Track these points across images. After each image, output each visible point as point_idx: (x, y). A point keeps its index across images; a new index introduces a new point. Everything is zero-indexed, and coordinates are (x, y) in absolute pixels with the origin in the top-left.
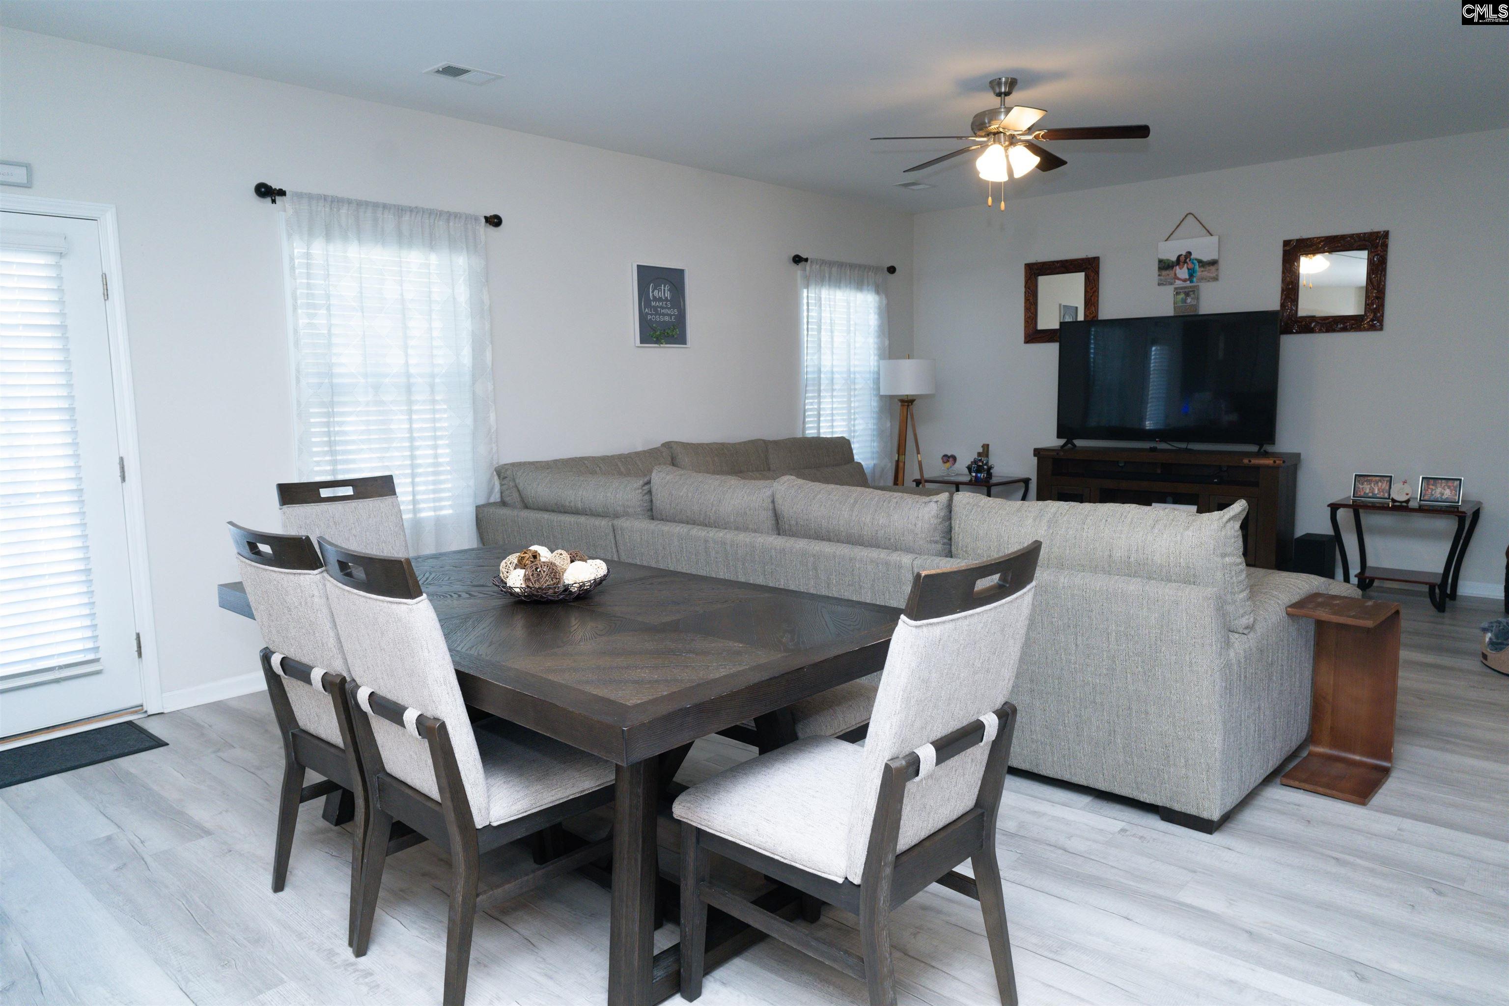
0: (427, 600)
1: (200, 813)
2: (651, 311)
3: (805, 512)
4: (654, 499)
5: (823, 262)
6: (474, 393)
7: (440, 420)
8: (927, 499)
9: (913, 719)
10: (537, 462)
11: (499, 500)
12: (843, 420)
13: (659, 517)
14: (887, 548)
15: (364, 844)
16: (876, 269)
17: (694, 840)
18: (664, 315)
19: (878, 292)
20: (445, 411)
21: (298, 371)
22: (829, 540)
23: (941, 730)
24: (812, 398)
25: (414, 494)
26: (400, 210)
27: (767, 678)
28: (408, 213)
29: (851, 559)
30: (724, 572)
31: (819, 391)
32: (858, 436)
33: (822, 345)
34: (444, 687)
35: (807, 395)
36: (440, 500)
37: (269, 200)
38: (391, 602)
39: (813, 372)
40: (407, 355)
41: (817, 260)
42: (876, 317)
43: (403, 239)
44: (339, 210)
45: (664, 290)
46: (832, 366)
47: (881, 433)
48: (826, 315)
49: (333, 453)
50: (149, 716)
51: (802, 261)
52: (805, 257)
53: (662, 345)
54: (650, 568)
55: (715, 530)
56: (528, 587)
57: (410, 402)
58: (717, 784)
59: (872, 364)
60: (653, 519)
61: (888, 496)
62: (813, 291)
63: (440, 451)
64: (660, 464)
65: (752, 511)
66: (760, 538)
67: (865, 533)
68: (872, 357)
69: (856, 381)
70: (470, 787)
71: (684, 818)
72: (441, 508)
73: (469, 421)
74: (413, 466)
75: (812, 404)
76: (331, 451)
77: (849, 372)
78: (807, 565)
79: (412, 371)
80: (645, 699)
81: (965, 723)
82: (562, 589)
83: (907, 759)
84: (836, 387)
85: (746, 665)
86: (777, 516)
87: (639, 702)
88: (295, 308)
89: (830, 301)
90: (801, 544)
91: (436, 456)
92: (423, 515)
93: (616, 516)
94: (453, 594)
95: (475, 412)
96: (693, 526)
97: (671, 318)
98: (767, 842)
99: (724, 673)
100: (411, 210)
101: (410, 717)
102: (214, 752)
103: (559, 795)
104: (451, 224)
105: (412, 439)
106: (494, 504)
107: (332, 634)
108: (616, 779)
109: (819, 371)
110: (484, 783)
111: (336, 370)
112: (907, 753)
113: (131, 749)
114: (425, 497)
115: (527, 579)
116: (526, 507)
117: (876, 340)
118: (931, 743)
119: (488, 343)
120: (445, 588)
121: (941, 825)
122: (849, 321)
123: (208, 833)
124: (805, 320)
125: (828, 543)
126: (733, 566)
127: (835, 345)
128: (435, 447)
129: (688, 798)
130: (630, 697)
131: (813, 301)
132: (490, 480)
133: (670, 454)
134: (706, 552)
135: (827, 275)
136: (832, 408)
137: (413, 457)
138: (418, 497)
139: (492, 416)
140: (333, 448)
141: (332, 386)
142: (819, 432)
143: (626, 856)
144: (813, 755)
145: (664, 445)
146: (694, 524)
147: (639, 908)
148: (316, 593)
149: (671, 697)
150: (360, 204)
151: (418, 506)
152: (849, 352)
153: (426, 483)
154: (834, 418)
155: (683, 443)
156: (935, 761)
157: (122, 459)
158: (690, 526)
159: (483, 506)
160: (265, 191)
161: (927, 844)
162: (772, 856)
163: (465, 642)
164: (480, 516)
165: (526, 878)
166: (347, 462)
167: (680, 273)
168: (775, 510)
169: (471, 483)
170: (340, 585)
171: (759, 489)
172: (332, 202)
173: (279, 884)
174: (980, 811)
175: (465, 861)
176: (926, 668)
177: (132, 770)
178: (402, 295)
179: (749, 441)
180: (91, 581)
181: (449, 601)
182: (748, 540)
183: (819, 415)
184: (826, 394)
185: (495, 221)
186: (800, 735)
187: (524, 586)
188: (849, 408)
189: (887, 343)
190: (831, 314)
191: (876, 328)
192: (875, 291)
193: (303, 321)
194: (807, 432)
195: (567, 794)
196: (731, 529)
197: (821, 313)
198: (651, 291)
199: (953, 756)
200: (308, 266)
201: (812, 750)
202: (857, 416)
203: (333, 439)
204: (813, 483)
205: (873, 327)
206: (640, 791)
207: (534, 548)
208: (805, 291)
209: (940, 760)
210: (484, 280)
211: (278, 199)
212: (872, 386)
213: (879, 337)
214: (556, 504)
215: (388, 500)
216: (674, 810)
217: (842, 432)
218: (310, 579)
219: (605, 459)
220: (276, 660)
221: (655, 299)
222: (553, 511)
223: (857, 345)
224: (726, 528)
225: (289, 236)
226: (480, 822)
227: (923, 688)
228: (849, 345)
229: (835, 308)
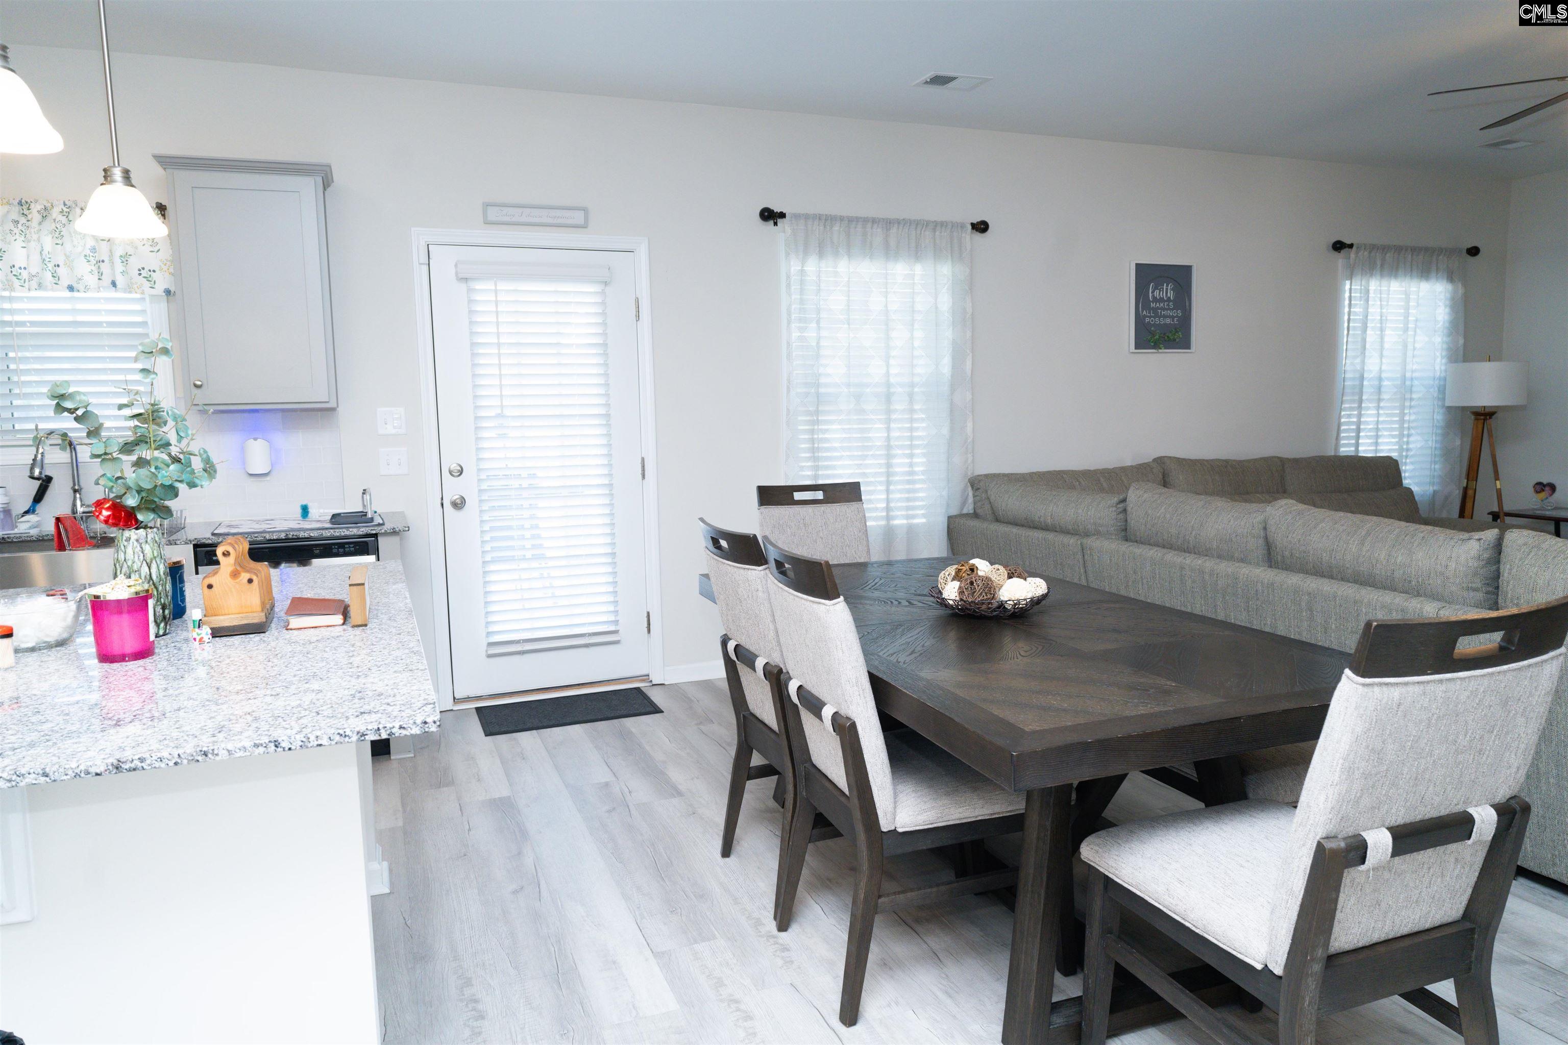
0: (844, 603)
1: (677, 776)
2: (1150, 313)
3: (1302, 542)
4: (1128, 518)
5: (1373, 248)
6: (952, 403)
7: (917, 429)
8: (1466, 535)
9: (1358, 795)
10: (1012, 474)
11: (972, 512)
12: (1393, 436)
13: (1133, 538)
14: (1406, 592)
15: (791, 825)
16: (1451, 252)
17: (1101, 886)
18: (1165, 317)
19: (1451, 279)
20: (923, 420)
21: (789, 381)
22: (1331, 577)
23: (1402, 816)
24: (1351, 409)
25: (888, 501)
26: (888, 223)
27: (1191, 723)
28: (896, 225)
29: (1355, 602)
30: (1201, 605)
31: (1361, 401)
32: (1412, 456)
33: (1367, 346)
34: (856, 688)
35: (1343, 406)
36: (913, 508)
37: (772, 222)
38: (813, 602)
39: (1353, 379)
40: (888, 366)
41: (1365, 245)
42: (1448, 310)
43: (890, 252)
44: (831, 228)
45: (1167, 289)
46: (1381, 371)
47: (1446, 453)
48: (1374, 311)
49: (815, 459)
50: (653, 685)
51: (1345, 248)
52: (1348, 242)
53: (1160, 351)
54: (1103, 592)
55: (1193, 556)
56: (961, 600)
57: (889, 412)
58: (1131, 832)
59: (1437, 368)
60: (1127, 540)
61: (1412, 529)
62: (1359, 282)
63: (915, 460)
64: (1148, 481)
65: (1238, 537)
66: (1244, 569)
67: (1378, 572)
68: (1438, 360)
69: (1414, 389)
70: (876, 789)
71: (1092, 861)
72: (914, 517)
73: (945, 431)
74: (888, 474)
75: (1349, 416)
76: (814, 457)
77: (1404, 378)
78: (1300, 605)
79: (892, 380)
80: (1046, 727)
81: (1444, 812)
82: (995, 605)
83: (1349, 841)
84: (1385, 396)
85: (1172, 706)
86: (1269, 546)
87: (1038, 728)
88: (789, 322)
89: (1381, 294)
90: (1293, 579)
91: (911, 465)
92: (897, 522)
93: (1087, 535)
94: (893, 601)
95: (952, 422)
96: (1169, 550)
97: (1173, 321)
98: (1177, 905)
99: (1142, 712)
100: (898, 222)
101: (827, 712)
102: (697, 724)
103: (967, 814)
104: (937, 233)
105: (889, 447)
106: (967, 515)
107: (772, 627)
108: (1026, 809)
109: (1362, 378)
110: (891, 787)
111: (823, 380)
112: (1350, 834)
113: (635, 712)
114: (899, 504)
115: (961, 592)
116: (997, 520)
117: (1445, 339)
118: (1388, 828)
119: (968, 351)
120: (889, 595)
121: (1405, 930)
122: (1407, 316)
123: (680, 794)
124: (1346, 317)
125: (1327, 580)
126: (1211, 598)
127: (1386, 346)
128: (911, 456)
129: (1098, 841)
130: (1029, 722)
131: (1358, 295)
132: (965, 489)
133: (1162, 470)
134: (1181, 580)
135: (1379, 263)
136: (1378, 421)
137: (889, 465)
138: (892, 505)
139: (970, 425)
140: (816, 454)
141: (818, 395)
142: (1357, 450)
143: (1030, 889)
144: (1254, 820)
145: (1155, 460)
146: (1171, 548)
147: (1038, 945)
148: (760, 589)
149: (1074, 728)
150: (851, 220)
151: (891, 513)
152: (1405, 354)
153: (900, 491)
154: (1380, 433)
155: (1178, 459)
156: (1390, 850)
157: (643, 459)
158: (1165, 550)
159: (956, 516)
160: (769, 215)
161: (1382, 949)
162: (1182, 921)
163: (888, 648)
164: (951, 527)
165: (929, 890)
166: (827, 468)
167: (1186, 270)
168: (1266, 538)
169: (945, 493)
170: (776, 581)
171: (1250, 513)
172: (826, 220)
173: (727, 851)
174: (1468, 925)
175: (869, 860)
176: (1377, 736)
177: (633, 730)
178: (886, 306)
179: (1261, 459)
180: (615, 563)
181: (888, 607)
182: (1230, 570)
183: (1358, 430)
184: (1370, 405)
185: (981, 227)
186: (1251, 795)
187: (958, 598)
188: (1402, 421)
189: (1461, 341)
190: (1381, 309)
191: (1447, 325)
192: (1447, 279)
193: (795, 334)
194: (1342, 449)
195: (977, 814)
196: (1213, 557)
197: (1368, 308)
198: (1150, 291)
199: (1425, 848)
200: (802, 282)
201: (1255, 815)
202: (1412, 431)
203: (816, 445)
204: (1317, 510)
205: (1441, 323)
206: (1048, 824)
207: (972, 561)
208: (1348, 283)
209: (1397, 851)
210: (967, 288)
211: (780, 221)
212: (1435, 395)
213: (1450, 334)
214: (1026, 519)
215: (854, 506)
216: (1081, 850)
217: (1390, 450)
218: (756, 575)
219: (1087, 474)
220: (731, 646)
221: (1155, 300)
222: (1023, 526)
223: (1417, 346)
224: (1206, 556)
225: (787, 254)
226: (885, 826)
227: (1373, 760)
228: (1405, 346)
229: (1388, 302)
